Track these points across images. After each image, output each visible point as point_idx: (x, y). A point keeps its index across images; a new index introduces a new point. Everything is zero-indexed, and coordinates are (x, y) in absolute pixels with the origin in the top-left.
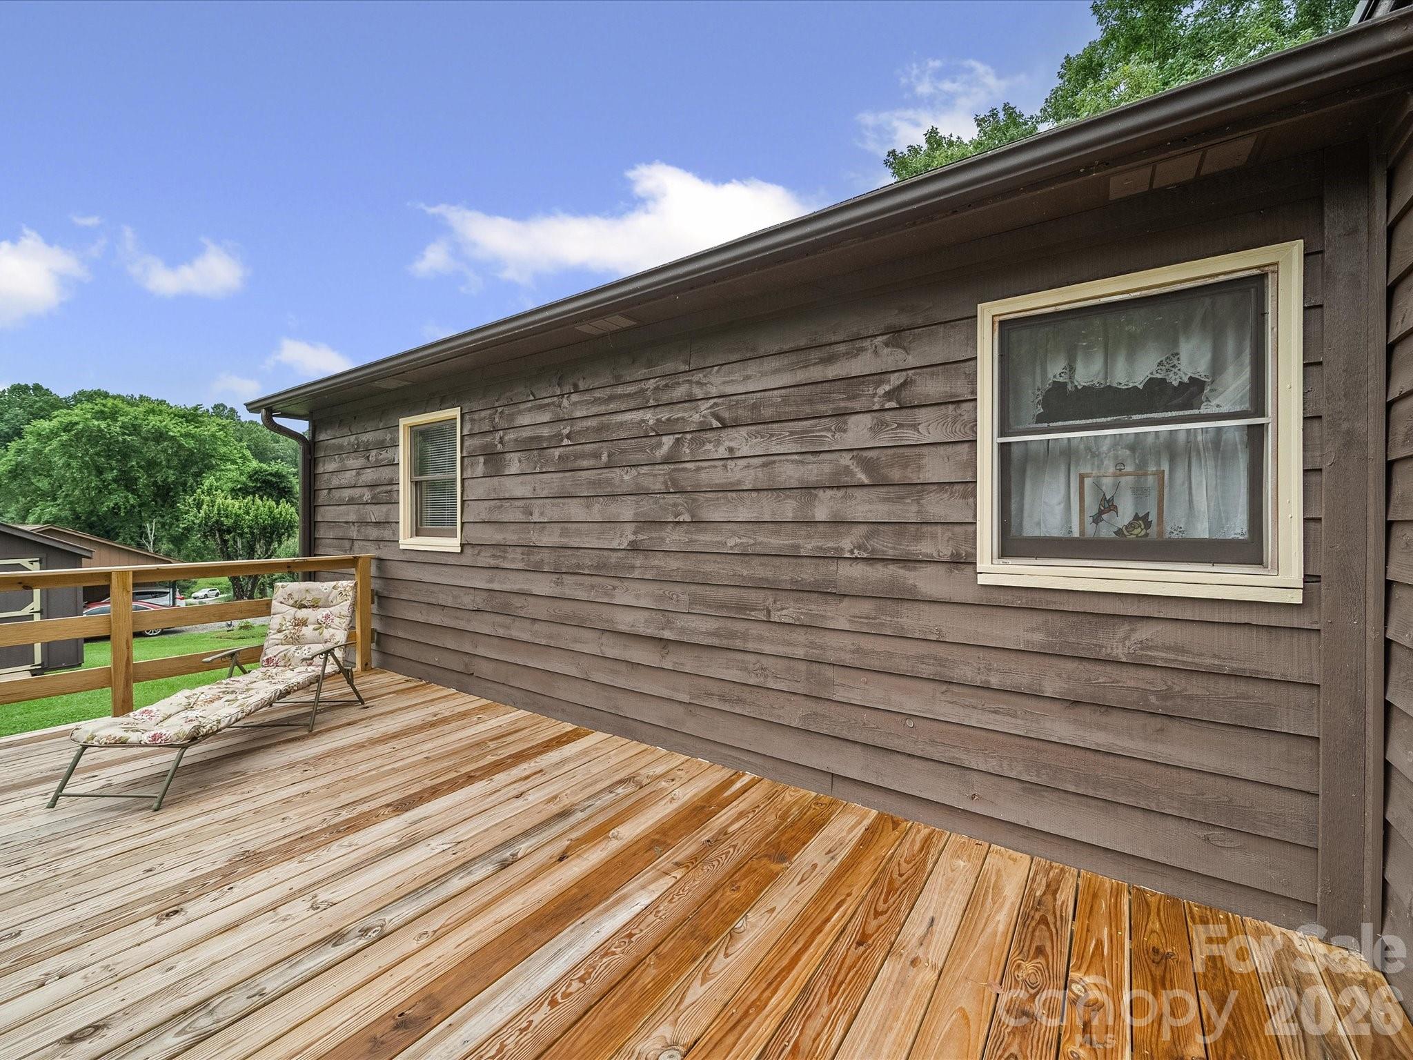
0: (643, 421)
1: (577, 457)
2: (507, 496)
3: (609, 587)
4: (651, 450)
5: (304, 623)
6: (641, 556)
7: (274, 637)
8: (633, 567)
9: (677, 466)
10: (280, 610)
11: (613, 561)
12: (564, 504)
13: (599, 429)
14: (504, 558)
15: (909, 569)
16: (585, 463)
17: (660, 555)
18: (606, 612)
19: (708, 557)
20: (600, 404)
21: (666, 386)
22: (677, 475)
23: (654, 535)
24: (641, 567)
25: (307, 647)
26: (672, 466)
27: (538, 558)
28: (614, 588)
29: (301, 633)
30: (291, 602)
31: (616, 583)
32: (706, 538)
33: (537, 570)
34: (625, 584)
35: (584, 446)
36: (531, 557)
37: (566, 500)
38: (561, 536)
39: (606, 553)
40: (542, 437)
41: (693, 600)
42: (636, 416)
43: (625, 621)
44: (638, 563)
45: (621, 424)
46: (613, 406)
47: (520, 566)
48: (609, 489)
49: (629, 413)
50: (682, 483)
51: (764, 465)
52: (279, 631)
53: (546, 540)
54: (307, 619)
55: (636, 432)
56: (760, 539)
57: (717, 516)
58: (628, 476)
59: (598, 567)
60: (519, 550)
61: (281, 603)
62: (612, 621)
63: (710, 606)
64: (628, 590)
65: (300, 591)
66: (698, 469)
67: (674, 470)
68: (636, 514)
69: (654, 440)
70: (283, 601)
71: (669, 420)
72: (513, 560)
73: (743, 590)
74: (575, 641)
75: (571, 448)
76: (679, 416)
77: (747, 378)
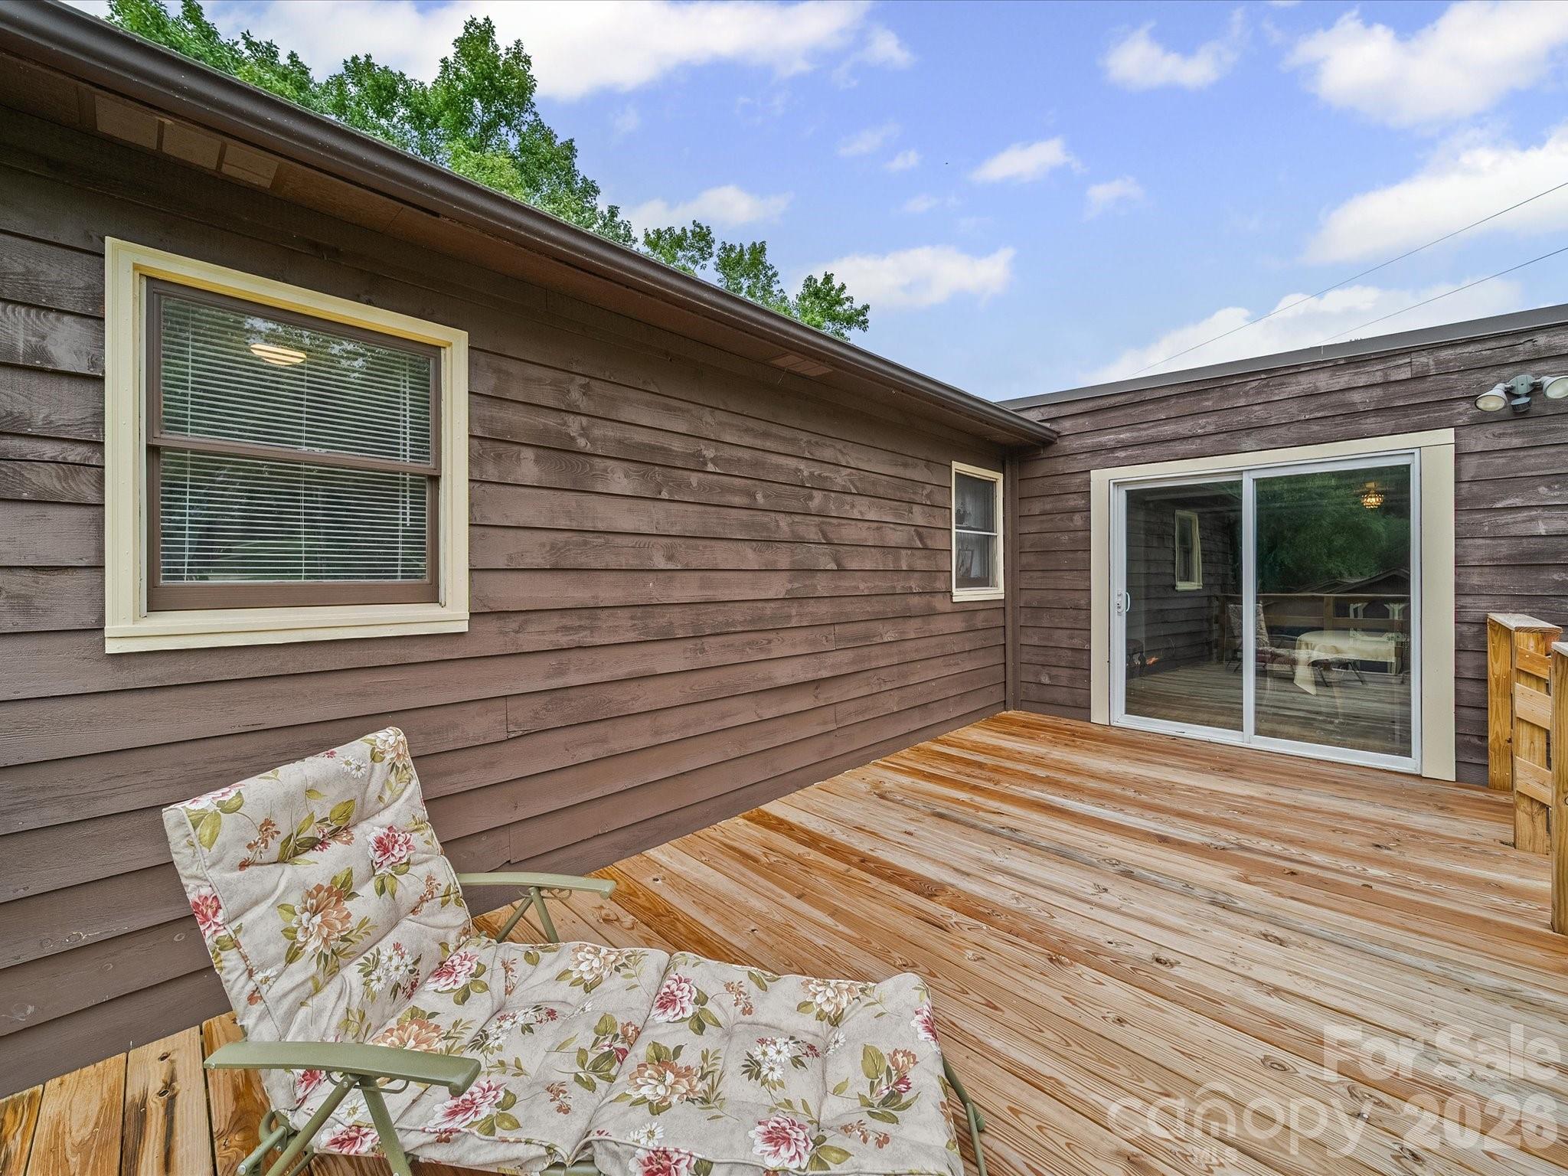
0: (798, 470)
1: (725, 490)
2: (601, 527)
3: (765, 642)
4: (805, 500)
5: (343, 890)
6: (795, 605)
7: (284, 984)
8: (789, 617)
9: (825, 519)
10: (257, 890)
11: (768, 612)
12: (705, 547)
13: (756, 464)
14: (592, 629)
15: (933, 597)
16: (737, 500)
17: (812, 601)
18: (760, 671)
19: (847, 599)
20: (755, 437)
21: (817, 443)
22: (824, 527)
23: (807, 583)
24: (797, 615)
25: (386, 948)
26: (821, 519)
27: (663, 621)
28: (770, 642)
29: (354, 923)
30: (275, 847)
31: (772, 635)
32: (847, 584)
33: (667, 638)
34: (781, 635)
35: (733, 479)
36: (649, 621)
37: (713, 543)
38: (701, 588)
39: (760, 605)
40: (671, 450)
41: (838, 640)
42: (792, 463)
43: (784, 674)
44: (794, 612)
45: (778, 467)
46: (769, 445)
47: (631, 636)
48: (765, 534)
49: (783, 457)
50: (830, 535)
51: (878, 529)
52: (292, 956)
53: (679, 594)
54: (350, 873)
55: (792, 480)
56: (877, 583)
57: (854, 566)
58: (784, 522)
59: (752, 621)
60: (626, 613)
61: (243, 865)
62: (770, 678)
63: (849, 641)
64: (784, 641)
65: (289, 801)
66: (839, 525)
67: (823, 523)
68: (793, 562)
69: (807, 491)
70: (247, 854)
71: (819, 475)
72: (614, 629)
73: (868, 623)
74: (723, 717)
75: (716, 477)
76: (828, 474)
77: (869, 460)
